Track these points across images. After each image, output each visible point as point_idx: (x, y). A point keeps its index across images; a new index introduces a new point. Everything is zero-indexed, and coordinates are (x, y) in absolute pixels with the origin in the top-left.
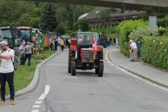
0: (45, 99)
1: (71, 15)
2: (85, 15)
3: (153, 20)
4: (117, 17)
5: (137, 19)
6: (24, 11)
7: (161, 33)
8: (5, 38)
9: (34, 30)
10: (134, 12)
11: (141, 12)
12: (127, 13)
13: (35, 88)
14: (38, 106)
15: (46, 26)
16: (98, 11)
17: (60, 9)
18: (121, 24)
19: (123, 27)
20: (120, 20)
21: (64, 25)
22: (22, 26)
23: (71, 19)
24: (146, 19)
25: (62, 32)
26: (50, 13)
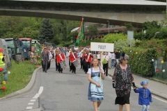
0: (39, 98)
1: (65, 29)
2: (77, 29)
3: (131, 34)
4: (103, 31)
5: (118, 33)
6: (26, 25)
7: (137, 44)
8: (8, 48)
9: (33, 41)
10: (117, 27)
11: (123, 27)
12: (111, 28)
13: (31, 89)
14: (33, 104)
15: (44, 38)
16: (87, 25)
18: (105, 36)
20: (105, 33)
21: (59, 37)
22: (24, 37)
23: (64, 31)
24: (126, 33)
25: (56, 43)
26: (47, 27)
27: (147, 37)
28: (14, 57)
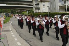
0: (12, 24)
3: (27, 12)
7: (28, 14)
16: (19, 10)
17: (14, 10)
19: (23, 13)
20: (23, 12)
21: (14, 12)
23: (15, 11)
24: (26, 12)
25: (14, 14)
26: (12, 11)
27: (30, 12)
28: (6, 16)
